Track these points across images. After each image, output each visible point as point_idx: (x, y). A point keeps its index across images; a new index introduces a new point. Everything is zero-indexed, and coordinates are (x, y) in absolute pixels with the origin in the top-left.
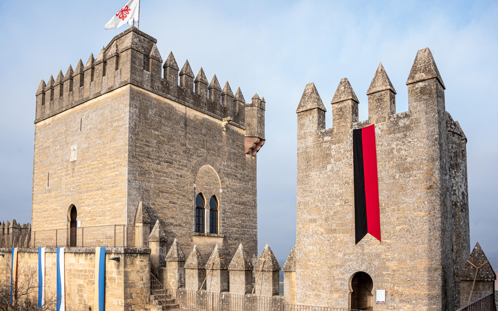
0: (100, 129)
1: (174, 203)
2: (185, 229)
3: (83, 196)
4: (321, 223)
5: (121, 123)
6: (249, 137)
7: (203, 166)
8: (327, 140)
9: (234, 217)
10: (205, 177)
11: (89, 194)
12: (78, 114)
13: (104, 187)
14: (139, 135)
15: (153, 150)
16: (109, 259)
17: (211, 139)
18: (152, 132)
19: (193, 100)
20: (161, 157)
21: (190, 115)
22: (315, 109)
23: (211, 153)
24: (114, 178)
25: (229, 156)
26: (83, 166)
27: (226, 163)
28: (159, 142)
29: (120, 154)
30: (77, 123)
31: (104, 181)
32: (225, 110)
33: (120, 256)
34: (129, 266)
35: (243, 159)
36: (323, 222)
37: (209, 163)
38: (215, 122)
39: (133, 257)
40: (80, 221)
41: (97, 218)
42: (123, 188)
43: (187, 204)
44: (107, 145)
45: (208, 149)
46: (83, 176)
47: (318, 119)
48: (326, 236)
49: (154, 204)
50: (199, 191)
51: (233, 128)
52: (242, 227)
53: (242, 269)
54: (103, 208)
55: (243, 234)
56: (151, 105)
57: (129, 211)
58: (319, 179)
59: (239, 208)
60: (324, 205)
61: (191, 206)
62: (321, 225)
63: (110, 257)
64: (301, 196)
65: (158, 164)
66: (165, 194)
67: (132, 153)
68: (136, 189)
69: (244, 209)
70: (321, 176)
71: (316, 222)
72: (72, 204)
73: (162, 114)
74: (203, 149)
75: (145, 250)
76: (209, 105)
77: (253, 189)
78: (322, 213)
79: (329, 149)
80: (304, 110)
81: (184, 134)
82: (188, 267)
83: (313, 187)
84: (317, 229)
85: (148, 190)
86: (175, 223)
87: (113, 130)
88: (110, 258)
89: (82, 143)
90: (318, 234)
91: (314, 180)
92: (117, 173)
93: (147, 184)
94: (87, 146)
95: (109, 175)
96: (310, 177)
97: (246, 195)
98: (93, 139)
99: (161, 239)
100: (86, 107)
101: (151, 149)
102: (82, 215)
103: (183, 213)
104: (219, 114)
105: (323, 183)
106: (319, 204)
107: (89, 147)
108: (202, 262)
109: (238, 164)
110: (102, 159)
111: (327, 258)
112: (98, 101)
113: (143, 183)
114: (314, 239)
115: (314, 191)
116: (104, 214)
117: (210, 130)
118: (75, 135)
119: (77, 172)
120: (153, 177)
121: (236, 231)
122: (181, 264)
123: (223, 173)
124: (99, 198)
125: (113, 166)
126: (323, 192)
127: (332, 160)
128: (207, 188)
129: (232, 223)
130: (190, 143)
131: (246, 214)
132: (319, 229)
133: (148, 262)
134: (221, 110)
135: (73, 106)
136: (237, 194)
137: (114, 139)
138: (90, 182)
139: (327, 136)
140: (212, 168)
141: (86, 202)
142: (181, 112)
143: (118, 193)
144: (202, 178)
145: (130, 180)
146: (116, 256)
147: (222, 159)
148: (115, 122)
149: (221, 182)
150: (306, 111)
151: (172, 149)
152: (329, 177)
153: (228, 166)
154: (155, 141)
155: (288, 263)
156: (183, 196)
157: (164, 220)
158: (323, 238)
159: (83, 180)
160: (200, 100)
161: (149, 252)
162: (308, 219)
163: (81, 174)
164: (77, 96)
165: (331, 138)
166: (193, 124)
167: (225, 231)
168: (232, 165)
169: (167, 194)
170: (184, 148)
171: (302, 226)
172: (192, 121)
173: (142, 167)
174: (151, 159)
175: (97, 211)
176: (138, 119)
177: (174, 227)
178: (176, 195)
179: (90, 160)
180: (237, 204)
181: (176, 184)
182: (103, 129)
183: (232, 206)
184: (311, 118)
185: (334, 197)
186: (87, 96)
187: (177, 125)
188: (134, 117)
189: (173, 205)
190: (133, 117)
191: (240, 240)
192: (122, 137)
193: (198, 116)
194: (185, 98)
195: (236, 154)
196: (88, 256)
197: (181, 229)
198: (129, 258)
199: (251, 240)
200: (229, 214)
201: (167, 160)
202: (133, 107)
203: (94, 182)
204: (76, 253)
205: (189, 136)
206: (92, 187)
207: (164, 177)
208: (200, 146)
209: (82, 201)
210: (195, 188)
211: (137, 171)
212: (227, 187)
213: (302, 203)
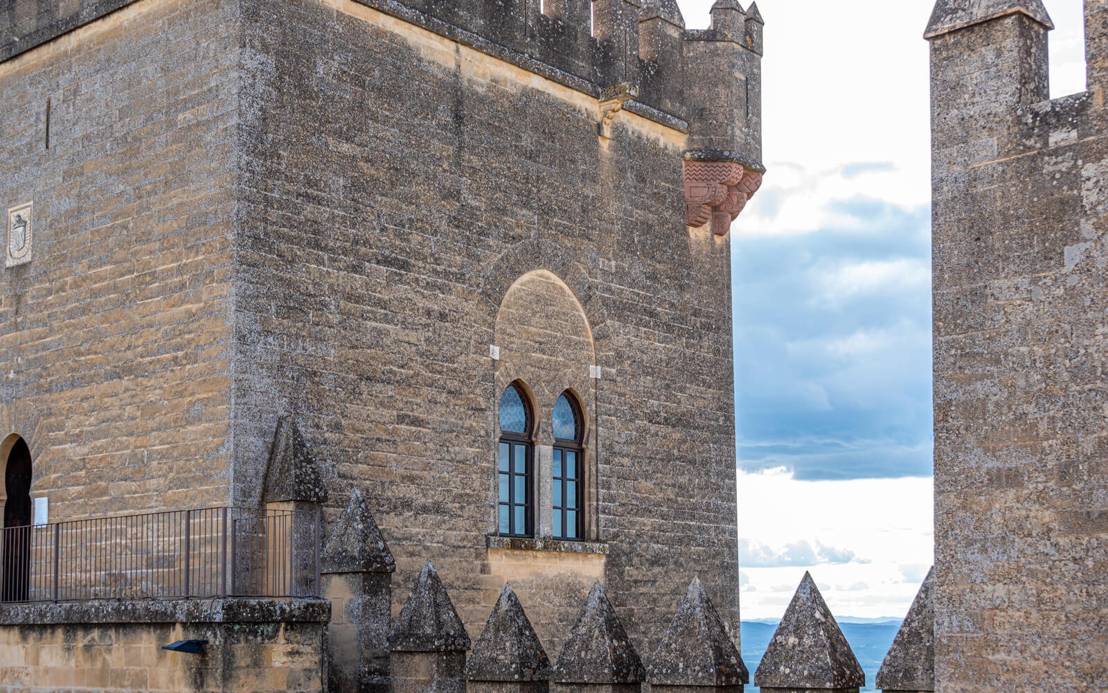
0: (125, 137)
1: (416, 422)
2: (461, 523)
3: (56, 401)
4: (1041, 487)
5: (205, 112)
6: (703, 160)
7: (526, 277)
8: (1063, 144)
9: (647, 477)
10: (536, 319)
11: (78, 391)
12: (34, 82)
13: (139, 364)
14: (279, 157)
15: (333, 218)
16: (163, 648)
17: (555, 169)
18: (327, 146)
19: (485, 17)
20: (366, 243)
21: (475, 78)
22: (1008, 21)
23: (557, 225)
24: (181, 327)
25: (624, 236)
26: (56, 285)
27: (613, 263)
28: (355, 186)
29: (206, 232)
30: (32, 120)
31: (140, 342)
32: (606, 55)
33: (209, 633)
34: (242, 674)
35: (678, 246)
36: (1051, 484)
37: (549, 264)
38: (568, 106)
39: (259, 639)
40: (45, 499)
41: (111, 484)
42: (218, 365)
43: (467, 423)
44: (152, 200)
45: (545, 211)
46: (55, 324)
47: (1021, 59)
48: (1063, 541)
49: (337, 427)
50: (512, 373)
51: (637, 128)
52: (679, 514)
53: (705, 682)
54: (136, 447)
55: (680, 541)
56: (324, 40)
57: (240, 455)
58: (1030, 307)
59: (665, 437)
60: (1051, 413)
61: (482, 433)
62: (1041, 498)
63: (166, 638)
64: (950, 379)
65: (355, 269)
66: (379, 386)
67: (251, 229)
68: (270, 368)
69: (685, 441)
70: (1040, 294)
71: (1020, 485)
72: (14, 435)
73: (367, 73)
74: (524, 211)
75: (307, 607)
76: (547, 39)
77: (717, 362)
78: (1045, 444)
79: (1073, 179)
80: (959, 24)
81: (451, 152)
82: (478, 674)
83: (1005, 340)
84: (1024, 513)
85: (315, 373)
86: (422, 500)
87: (175, 141)
88: (167, 644)
89: (54, 194)
90: (1030, 535)
91: (1008, 309)
92: (193, 307)
93: (310, 349)
94: (74, 205)
95: (159, 316)
96: (991, 300)
97: (692, 388)
98: (95, 177)
99: (368, 564)
100: (66, 52)
101: (325, 212)
102: (54, 476)
103: (452, 460)
104: (585, 74)
105: (1049, 320)
106: (1030, 408)
107: (79, 209)
108: (535, 655)
109: (658, 266)
110: (134, 254)
111: (1074, 636)
112: (115, 32)
113: (297, 345)
114: (1014, 553)
115: (1006, 355)
116: (139, 471)
117: (552, 137)
118: (25, 163)
119: (32, 310)
120: (335, 319)
121: (654, 529)
122: (448, 663)
123: (604, 300)
124: (122, 407)
125: (180, 278)
126: (1047, 357)
127: (1087, 227)
128: (541, 361)
129: (637, 498)
130: (474, 186)
131: (692, 462)
132: (1032, 514)
133: (317, 659)
134: (593, 56)
135: (13, 52)
136: (659, 382)
137: (179, 176)
138: (86, 346)
139: (1063, 126)
140: (560, 283)
141: (69, 424)
142: (439, 66)
143: (199, 384)
144: (522, 321)
145: (245, 332)
146: (192, 636)
147: (599, 249)
148: (185, 109)
149: (596, 339)
150: (970, 28)
151: (408, 211)
152: (1072, 295)
153: (621, 275)
154: (341, 181)
155: (901, 655)
156: (450, 392)
157: (379, 488)
158: (1053, 551)
159: (58, 336)
160: (512, 18)
161: (323, 618)
162: (983, 471)
163: (49, 316)
164: (28, 14)
165: (1080, 137)
166: (485, 115)
167: (612, 530)
168: (638, 270)
169: (389, 387)
170: (452, 207)
171: (958, 502)
172: (482, 100)
173: (289, 284)
174: (325, 249)
175: (112, 457)
176: (275, 93)
177: (416, 514)
178: (425, 390)
179: (85, 262)
180: (659, 423)
181: (423, 347)
182: (135, 139)
183: (637, 430)
184: (990, 57)
185: (1096, 378)
186: (71, 12)
187: (425, 118)
188: (260, 87)
189: (414, 429)
190: (253, 86)
191: (672, 566)
192: (213, 165)
193: (506, 80)
194: (456, 14)
195: (650, 227)
196: (75, 639)
197: (444, 522)
198: (243, 644)
199: (712, 564)
200: (626, 461)
201: (387, 252)
202: (253, 47)
203: (98, 346)
204: (26, 628)
205: (470, 161)
206: (93, 365)
207: (375, 320)
208: (515, 198)
209: (53, 420)
210: (494, 361)
211: (274, 298)
212: (619, 355)
213: (957, 406)
